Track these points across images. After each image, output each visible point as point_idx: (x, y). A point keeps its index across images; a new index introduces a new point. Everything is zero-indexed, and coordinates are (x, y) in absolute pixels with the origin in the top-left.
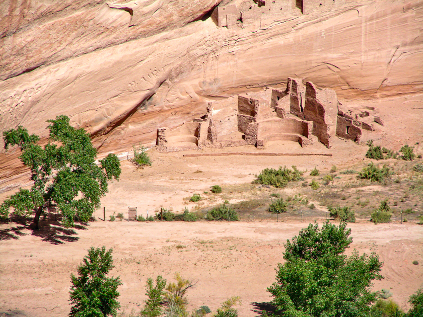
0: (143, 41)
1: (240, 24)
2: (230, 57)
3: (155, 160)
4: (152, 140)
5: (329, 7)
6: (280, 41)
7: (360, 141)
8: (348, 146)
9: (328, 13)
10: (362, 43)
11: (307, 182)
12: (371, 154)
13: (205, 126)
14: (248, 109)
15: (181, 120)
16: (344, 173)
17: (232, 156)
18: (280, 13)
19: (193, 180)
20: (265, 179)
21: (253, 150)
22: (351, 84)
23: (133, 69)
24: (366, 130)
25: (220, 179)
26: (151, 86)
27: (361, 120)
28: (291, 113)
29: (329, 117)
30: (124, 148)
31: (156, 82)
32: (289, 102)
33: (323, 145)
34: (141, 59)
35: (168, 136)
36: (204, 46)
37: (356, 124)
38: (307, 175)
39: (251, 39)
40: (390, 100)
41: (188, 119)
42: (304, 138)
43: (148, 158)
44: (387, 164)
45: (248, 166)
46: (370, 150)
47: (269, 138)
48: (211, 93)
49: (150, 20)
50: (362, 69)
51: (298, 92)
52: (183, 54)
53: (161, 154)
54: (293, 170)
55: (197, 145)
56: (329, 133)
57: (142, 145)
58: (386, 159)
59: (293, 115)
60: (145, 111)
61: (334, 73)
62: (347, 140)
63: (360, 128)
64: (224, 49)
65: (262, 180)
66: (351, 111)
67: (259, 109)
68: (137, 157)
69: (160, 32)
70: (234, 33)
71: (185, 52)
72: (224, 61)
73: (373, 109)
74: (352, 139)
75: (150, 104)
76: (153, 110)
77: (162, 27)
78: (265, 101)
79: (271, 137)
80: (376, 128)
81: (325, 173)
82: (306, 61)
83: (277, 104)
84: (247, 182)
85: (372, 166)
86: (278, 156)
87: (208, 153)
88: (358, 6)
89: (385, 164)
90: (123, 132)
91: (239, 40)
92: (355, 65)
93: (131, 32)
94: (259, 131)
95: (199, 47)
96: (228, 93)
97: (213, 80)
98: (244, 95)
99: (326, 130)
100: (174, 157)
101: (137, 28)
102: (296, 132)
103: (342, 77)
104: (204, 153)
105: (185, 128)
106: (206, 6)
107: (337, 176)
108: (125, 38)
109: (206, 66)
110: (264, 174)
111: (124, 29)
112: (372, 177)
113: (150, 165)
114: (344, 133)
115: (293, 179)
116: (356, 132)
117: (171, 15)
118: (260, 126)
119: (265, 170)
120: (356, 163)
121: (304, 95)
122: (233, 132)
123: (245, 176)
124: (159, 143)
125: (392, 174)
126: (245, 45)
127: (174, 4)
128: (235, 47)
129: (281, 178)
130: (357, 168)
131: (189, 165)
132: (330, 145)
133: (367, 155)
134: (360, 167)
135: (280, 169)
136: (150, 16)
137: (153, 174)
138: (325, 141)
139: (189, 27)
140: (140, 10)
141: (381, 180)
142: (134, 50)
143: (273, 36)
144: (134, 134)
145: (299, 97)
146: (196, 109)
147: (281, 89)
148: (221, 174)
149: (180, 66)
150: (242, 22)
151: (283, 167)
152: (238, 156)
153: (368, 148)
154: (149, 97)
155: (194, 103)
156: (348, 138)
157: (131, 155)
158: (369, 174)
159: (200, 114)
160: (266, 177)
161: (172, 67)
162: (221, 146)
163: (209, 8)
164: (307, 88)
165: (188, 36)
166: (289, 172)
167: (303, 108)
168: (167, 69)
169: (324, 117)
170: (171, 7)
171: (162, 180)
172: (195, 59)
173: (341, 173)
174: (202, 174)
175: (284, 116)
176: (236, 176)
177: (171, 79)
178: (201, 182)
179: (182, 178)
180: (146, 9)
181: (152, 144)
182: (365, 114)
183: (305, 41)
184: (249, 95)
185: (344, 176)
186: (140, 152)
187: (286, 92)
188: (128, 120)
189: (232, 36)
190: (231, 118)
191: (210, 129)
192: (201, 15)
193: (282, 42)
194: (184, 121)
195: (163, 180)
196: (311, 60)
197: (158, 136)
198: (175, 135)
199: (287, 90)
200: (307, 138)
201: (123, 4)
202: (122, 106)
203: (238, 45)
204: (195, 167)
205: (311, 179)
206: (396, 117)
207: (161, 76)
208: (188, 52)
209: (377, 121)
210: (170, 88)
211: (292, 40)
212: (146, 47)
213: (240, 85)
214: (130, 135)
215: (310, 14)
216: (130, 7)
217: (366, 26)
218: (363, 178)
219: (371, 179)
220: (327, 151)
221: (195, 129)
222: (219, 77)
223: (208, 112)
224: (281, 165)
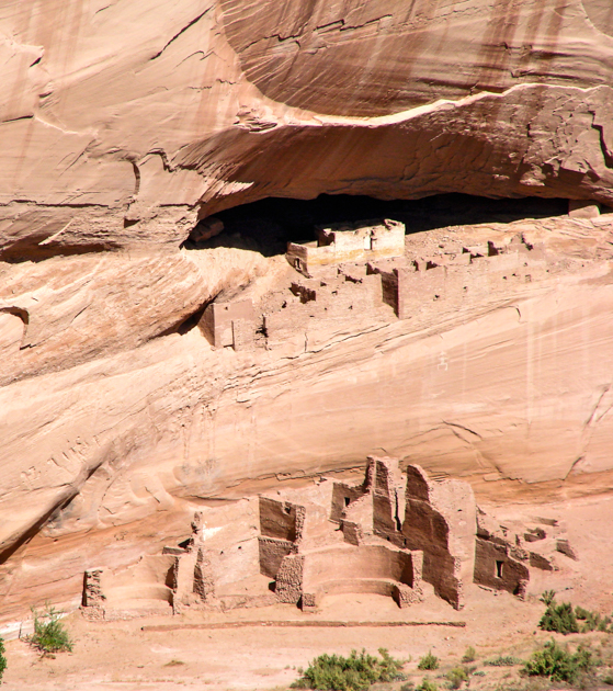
0: (51, 379)
1: (262, 341)
2: (241, 412)
3: (81, 638)
4: (73, 594)
5: (456, 302)
6: (350, 376)
7: (526, 594)
8: (501, 606)
9: (452, 316)
10: (529, 379)
11: (411, 684)
12: (551, 623)
13: (187, 563)
14: (282, 525)
15: (137, 550)
16: (492, 664)
17: (249, 628)
18: (349, 317)
19: (164, 681)
20: (319, 679)
21: (292, 614)
22: (504, 469)
23: (30, 442)
24: (540, 570)
25: (221, 679)
26: (69, 478)
27: (529, 547)
28: (375, 533)
29: (458, 542)
30: (13, 612)
31: (80, 468)
32: (370, 510)
33: (446, 602)
34: (47, 419)
35: (106, 585)
36: (185, 391)
37: (517, 557)
38: (411, 668)
39: (285, 374)
40: (590, 504)
41: (152, 548)
42: (403, 588)
43: (64, 634)
44: (587, 644)
45: (284, 651)
46: (548, 613)
47: (328, 589)
48: (201, 493)
49: (66, 335)
50: (527, 436)
51: (390, 486)
52: (138, 408)
53: (93, 626)
54: (381, 659)
55: (171, 604)
56: (457, 575)
57: (52, 606)
58: (583, 632)
59: (380, 539)
60: (57, 532)
61: (466, 445)
62: (498, 592)
63: (526, 564)
64: (228, 395)
65: (313, 680)
66: (505, 529)
67: (306, 526)
68: (40, 633)
69: (87, 360)
70: (250, 360)
71: (143, 403)
72: (229, 422)
73: (553, 523)
74: (508, 588)
75: (68, 516)
76: (74, 530)
77: (93, 348)
78: (318, 509)
79: (333, 585)
80: (560, 566)
81: (451, 664)
82: (407, 421)
83: (344, 515)
84: (280, 685)
85: (553, 649)
86: (347, 628)
87: (194, 622)
88: (517, 300)
89: (582, 645)
90: (9, 578)
91: (259, 376)
92: (514, 428)
93: (24, 361)
94: (307, 574)
95: (174, 392)
96: (238, 492)
97: (203, 463)
98: (272, 496)
99: (452, 571)
100: (122, 631)
101: (39, 351)
102: (385, 574)
103: (484, 455)
104: (186, 621)
105: (144, 569)
106: (186, 303)
107: (478, 671)
108: (13, 375)
109: (188, 433)
110: (318, 666)
111: (9, 353)
112: (554, 672)
113: (70, 650)
114: (492, 576)
115: (381, 678)
116: (517, 575)
117: (112, 323)
118: (309, 563)
119: (321, 659)
120: (518, 642)
121: (402, 493)
122: (248, 575)
123: (277, 671)
124: (89, 601)
125: (598, 666)
126: (272, 387)
127: (118, 299)
128: (251, 391)
129: (356, 677)
130: (520, 653)
131: (153, 650)
132: (461, 602)
133: (542, 624)
134: (527, 651)
135: (353, 657)
136: (65, 325)
137: (75, 670)
138: (449, 594)
139: (152, 349)
140: (46, 313)
141: (574, 678)
142: (33, 400)
143: (335, 366)
144: (34, 582)
145: (392, 498)
146: (168, 527)
147: (352, 481)
148: (225, 669)
149: (133, 432)
150: (266, 336)
151: (359, 651)
152: (260, 628)
153: (544, 608)
154: (65, 502)
155: (164, 514)
156: (499, 586)
157: (29, 629)
158: (548, 665)
159: (176, 538)
160: (324, 674)
161: (113, 435)
162: (224, 608)
163: (195, 308)
164: (409, 480)
165: (149, 368)
166: (371, 662)
167: (402, 522)
168: (105, 441)
169: (446, 542)
170: (111, 305)
171: (94, 681)
172: (165, 419)
173: (485, 664)
174: (182, 668)
175: (360, 540)
176: (257, 673)
177: (113, 461)
178: (182, 685)
179: (139, 677)
180: (57, 311)
181: (73, 603)
182: (535, 535)
183: (404, 376)
184: (283, 496)
185: (493, 669)
186: (47, 622)
187: (364, 488)
188: (20, 553)
189: (245, 368)
190: (245, 546)
191: (199, 569)
192: (178, 323)
193: (355, 380)
194: (142, 554)
195: (99, 681)
196: (418, 418)
197: (85, 586)
198: (122, 584)
199: (367, 483)
200: (411, 586)
201: (7, 301)
202: (7, 521)
203: (258, 386)
204: (168, 653)
205: (421, 678)
206: (604, 542)
207: (90, 456)
208: (149, 403)
209: (563, 549)
210: (110, 482)
211: (374, 375)
212: (58, 393)
213: (264, 472)
214: (27, 585)
215: (415, 317)
216: (21, 306)
217: (536, 342)
218: (535, 674)
219: (550, 677)
220: (454, 616)
221: (166, 570)
222: (218, 456)
223: (195, 532)
224: (355, 648)
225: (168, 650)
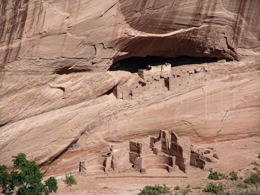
0: (71, 107)
1: (131, 97)
2: (125, 117)
3: (79, 180)
4: (77, 168)
5: (185, 87)
6: (155, 107)
7: (205, 169)
8: (197, 172)
9: (184, 90)
10: (205, 108)
11: (172, 194)
12: (211, 177)
13: (109, 159)
14: (136, 149)
15: (95, 156)
16: (195, 189)
17: (126, 178)
18: (155, 90)
19: (102, 193)
20: (146, 192)
21: (139, 174)
22: (198, 133)
23: (65, 125)
24: (208, 162)
25: (118, 192)
26: (76, 135)
27: (205, 156)
28: (162, 151)
29: (185, 154)
30: (60, 173)
31: (79, 133)
32: (161, 145)
33: (182, 171)
34: (70, 119)
35: (86, 166)
36: (109, 111)
37: (202, 158)
38: (172, 189)
39: (137, 106)
40: (223, 144)
41: (99, 155)
42: (170, 167)
43: (74, 179)
44: (221, 183)
45: (136, 184)
46: (211, 174)
47: (149, 167)
48: (113, 140)
49: (75, 95)
50: (205, 124)
51: (166, 138)
52: (95, 116)
53: (83, 177)
54: (163, 187)
55: (105, 171)
56: (185, 163)
57: (71, 171)
58: (221, 180)
59: (163, 153)
60: (72, 150)
61: (188, 127)
62: (197, 168)
63: (205, 160)
64: (121, 112)
65: (144, 193)
66: (199, 151)
67: (143, 149)
68: (67, 179)
69: (81, 102)
70: (127, 102)
71: (97, 114)
72: (121, 120)
73: (212, 149)
74: (199, 167)
75: (75, 146)
76: (77, 150)
77: (83, 99)
78: (146, 144)
79: (150, 166)
80: (214, 161)
81: (183, 188)
82: (171, 120)
83: (153, 146)
84: (135, 194)
85: (212, 184)
86: (154, 178)
87: (111, 176)
88: (202, 86)
89: (220, 183)
90: (59, 163)
91: (130, 107)
92: (201, 122)
93: (63, 102)
94: (143, 163)
95: (106, 111)
96: (123, 140)
97: (114, 131)
98: (133, 141)
99: (184, 162)
100: (90, 179)
101: (68, 99)
102: (165, 163)
103: (193, 130)
104: (109, 176)
105: (97, 161)
106: (109, 86)
107: (191, 190)
108: (60, 106)
109: (109, 123)
110: (146, 189)
111: (59, 100)
112: (212, 191)
113: (76, 184)
114: (195, 164)
115: (163, 192)
116: (202, 163)
117: (88, 92)
118: (143, 159)
119: (146, 187)
120: (202, 182)
121: (170, 140)
122: (126, 163)
123: (134, 190)
124: (81, 170)
125: (225, 189)
126: (133, 110)
127: (90, 85)
128: (127, 111)
129: (156, 192)
130: (202, 185)
131: (99, 184)
132: (186, 171)
133: (209, 177)
134: (204, 185)
135: (156, 186)
136: (75, 92)
137: (77, 189)
138: (183, 169)
139: (99, 99)
140: (69, 89)
141: (218, 193)
142: (66, 113)
143: (151, 104)
144: (66, 164)
145: (167, 142)
146: (104, 149)
147: (156, 137)
148: (119, 189)
149: (94, 122)
150: (132, 96)
152: (129, 178)
153: (209, 173)
154: (75, 142)
155: (103, 146)
156: (197, 167)
157: (64, 177)
158: (210, 189)
159: (106, 152)
160: (147, 191)
161: (88, 123)
162: (119, 172)
163: (112, 87)
164: (172, 136)
165: (99, 104)
166: (161, 188)
167: (170, 148)
168: (86, 125)
169: (182, 154)
170: (88, 87)
171: (83, 193)
172: (103, 119)
173: (193, 188)
174: (107, 189)
175: (158, 153)
176: (128, 190)
177: (88, 130)
178: (107, 194)
179: (95, 191)
180: (73, 88)
181: (77, 170)
182: (207, 152)
183: (171, 107)
184: (136, 141)
185: (195, 190)
186: (69, 176)
187: (159, 139)
188: (62, 156)
189: (126, 105)
190: (126, 155)
191: (112, 161)
192: (107, 92)
193: (157, 108)
194: (96, 157)
195: (84, 193)
196: (174, 119)
197: (80, 166)
198: (91, 165)
199: (160, 137)
200: (172, 166)
201: (59, 85)
202: (58, 147)
203: (129, 110)
204: (103, 185)
205: (175, 192)
206: (226, 154)
207: (82, 129)
208: (98, 114)
209: (215, 156)
210: (87, 136)
211: (162, 107)
212: (73, 111)
213: (131, 134)
214: (64, 165)
215: (174, 91)
216: (63, 87)
217: (208, 98)
218: (206, 191)
219: (211, 192)
220: (184, 175)
221: (103, 161)
222: (118, 129)
223: (111, 151)
224: (156, 184)
225: (104, 184)
